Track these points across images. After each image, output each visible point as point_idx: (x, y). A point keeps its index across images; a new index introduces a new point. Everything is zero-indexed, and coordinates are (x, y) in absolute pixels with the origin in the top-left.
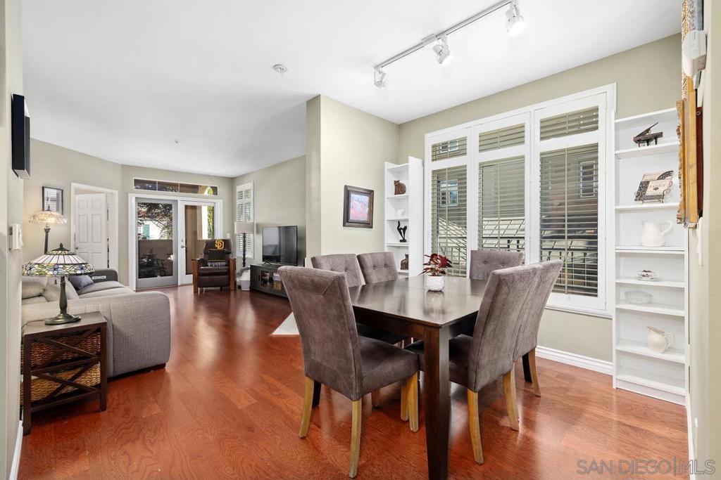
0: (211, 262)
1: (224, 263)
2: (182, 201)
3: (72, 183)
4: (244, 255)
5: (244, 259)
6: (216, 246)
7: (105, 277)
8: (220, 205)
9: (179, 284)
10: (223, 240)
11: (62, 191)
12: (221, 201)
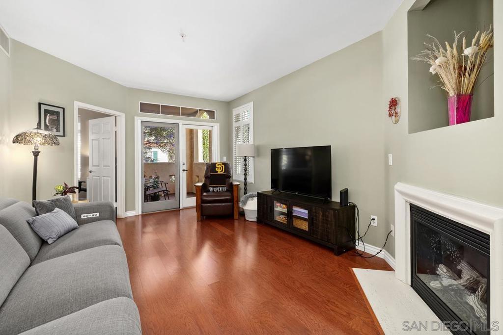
0: (212, 187)
1: (225, 189)
2: (184, 124)
3: (75, 102)
4: (245, 179)
5: (246, 184)
6: (217, 170)
7: (98, 214)
8: (216, 129)
9: (181, 207)
10: (223, 164)
11: (64, 109)
12: (218, 124)
